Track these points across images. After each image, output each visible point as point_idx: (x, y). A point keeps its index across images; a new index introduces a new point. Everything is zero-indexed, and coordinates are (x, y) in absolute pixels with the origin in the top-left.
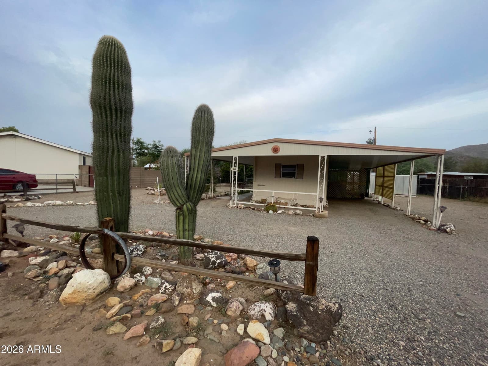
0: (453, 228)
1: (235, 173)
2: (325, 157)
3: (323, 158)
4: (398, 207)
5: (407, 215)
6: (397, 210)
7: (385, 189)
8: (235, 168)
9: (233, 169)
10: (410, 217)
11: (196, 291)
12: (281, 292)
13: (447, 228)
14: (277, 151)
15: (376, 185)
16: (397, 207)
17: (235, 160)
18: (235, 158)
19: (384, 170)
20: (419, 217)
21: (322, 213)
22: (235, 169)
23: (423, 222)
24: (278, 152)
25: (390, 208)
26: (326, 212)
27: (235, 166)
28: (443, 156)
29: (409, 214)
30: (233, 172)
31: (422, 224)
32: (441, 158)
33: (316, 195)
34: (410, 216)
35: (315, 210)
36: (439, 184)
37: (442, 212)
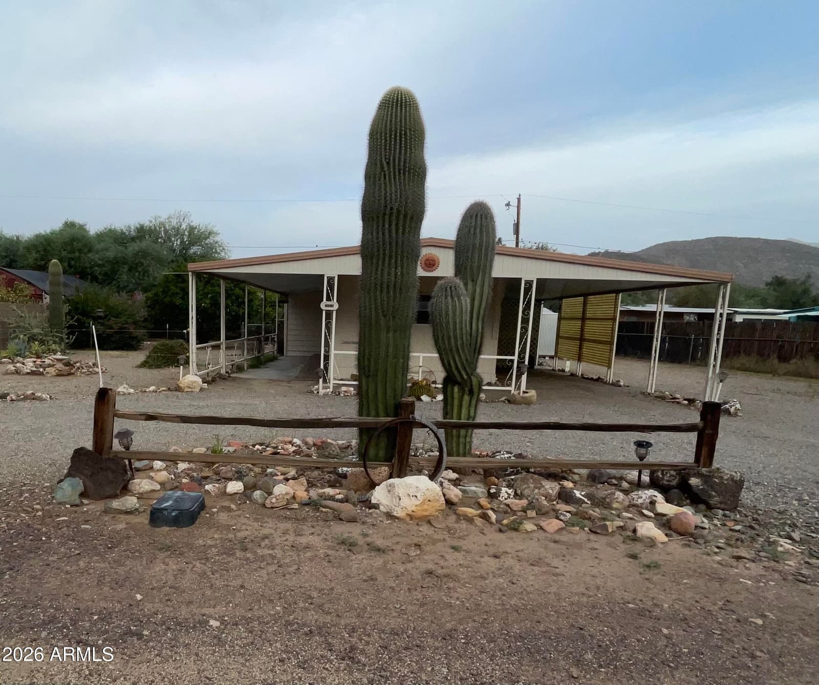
0: (738, 406)
1: (329, 314)
2: (532, 281)
3: (529, 284)
4: (621, 381)
5: (649, 394)
6: (621, 386)
7: (586, 344)
8: (329, 303)
9: (326, 306)
10: (656, 397)
11: (553, 491)
12: (661, 476)
13: (731, 407)
14: (434, 265)
15: (558, 336)
16: (619, 381)
17: (331, 285)
18: (330, 280)
19: (585, 304)
20: (671, 395)
21: (526, 395)
22: (332, 306)
23: (686, 402)
24: (434, 268)
25: (602, 382)
26: (532, 393)
27: (328, 299)
28: (729, 285)
29: (653, 392)
30: (324, 313)
31: (685, 405)
32: (725, 288)
33: (512, 361)
34: (656, 395)
35: (510, 391)
36: (718, 334)
37: (721, 381)
